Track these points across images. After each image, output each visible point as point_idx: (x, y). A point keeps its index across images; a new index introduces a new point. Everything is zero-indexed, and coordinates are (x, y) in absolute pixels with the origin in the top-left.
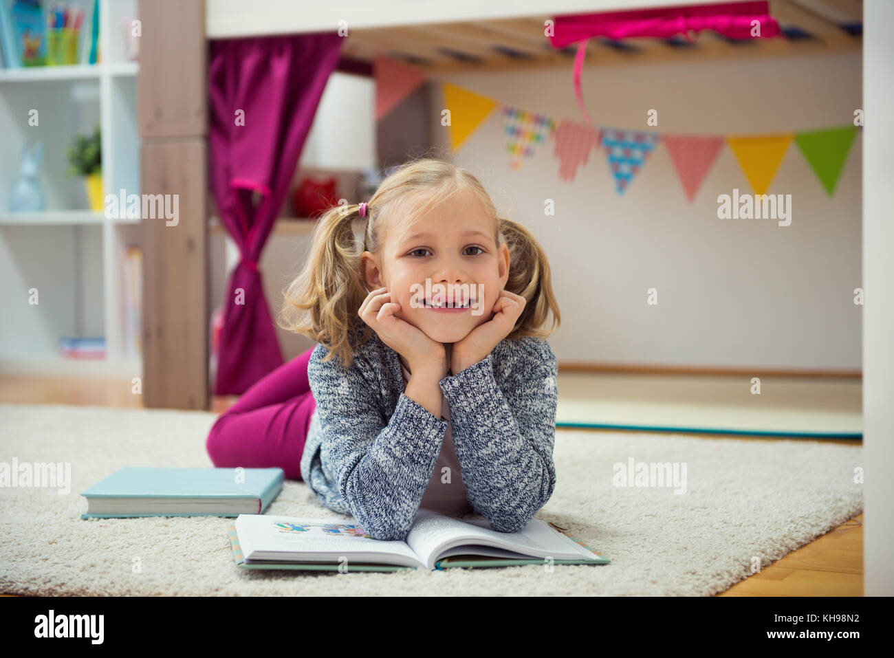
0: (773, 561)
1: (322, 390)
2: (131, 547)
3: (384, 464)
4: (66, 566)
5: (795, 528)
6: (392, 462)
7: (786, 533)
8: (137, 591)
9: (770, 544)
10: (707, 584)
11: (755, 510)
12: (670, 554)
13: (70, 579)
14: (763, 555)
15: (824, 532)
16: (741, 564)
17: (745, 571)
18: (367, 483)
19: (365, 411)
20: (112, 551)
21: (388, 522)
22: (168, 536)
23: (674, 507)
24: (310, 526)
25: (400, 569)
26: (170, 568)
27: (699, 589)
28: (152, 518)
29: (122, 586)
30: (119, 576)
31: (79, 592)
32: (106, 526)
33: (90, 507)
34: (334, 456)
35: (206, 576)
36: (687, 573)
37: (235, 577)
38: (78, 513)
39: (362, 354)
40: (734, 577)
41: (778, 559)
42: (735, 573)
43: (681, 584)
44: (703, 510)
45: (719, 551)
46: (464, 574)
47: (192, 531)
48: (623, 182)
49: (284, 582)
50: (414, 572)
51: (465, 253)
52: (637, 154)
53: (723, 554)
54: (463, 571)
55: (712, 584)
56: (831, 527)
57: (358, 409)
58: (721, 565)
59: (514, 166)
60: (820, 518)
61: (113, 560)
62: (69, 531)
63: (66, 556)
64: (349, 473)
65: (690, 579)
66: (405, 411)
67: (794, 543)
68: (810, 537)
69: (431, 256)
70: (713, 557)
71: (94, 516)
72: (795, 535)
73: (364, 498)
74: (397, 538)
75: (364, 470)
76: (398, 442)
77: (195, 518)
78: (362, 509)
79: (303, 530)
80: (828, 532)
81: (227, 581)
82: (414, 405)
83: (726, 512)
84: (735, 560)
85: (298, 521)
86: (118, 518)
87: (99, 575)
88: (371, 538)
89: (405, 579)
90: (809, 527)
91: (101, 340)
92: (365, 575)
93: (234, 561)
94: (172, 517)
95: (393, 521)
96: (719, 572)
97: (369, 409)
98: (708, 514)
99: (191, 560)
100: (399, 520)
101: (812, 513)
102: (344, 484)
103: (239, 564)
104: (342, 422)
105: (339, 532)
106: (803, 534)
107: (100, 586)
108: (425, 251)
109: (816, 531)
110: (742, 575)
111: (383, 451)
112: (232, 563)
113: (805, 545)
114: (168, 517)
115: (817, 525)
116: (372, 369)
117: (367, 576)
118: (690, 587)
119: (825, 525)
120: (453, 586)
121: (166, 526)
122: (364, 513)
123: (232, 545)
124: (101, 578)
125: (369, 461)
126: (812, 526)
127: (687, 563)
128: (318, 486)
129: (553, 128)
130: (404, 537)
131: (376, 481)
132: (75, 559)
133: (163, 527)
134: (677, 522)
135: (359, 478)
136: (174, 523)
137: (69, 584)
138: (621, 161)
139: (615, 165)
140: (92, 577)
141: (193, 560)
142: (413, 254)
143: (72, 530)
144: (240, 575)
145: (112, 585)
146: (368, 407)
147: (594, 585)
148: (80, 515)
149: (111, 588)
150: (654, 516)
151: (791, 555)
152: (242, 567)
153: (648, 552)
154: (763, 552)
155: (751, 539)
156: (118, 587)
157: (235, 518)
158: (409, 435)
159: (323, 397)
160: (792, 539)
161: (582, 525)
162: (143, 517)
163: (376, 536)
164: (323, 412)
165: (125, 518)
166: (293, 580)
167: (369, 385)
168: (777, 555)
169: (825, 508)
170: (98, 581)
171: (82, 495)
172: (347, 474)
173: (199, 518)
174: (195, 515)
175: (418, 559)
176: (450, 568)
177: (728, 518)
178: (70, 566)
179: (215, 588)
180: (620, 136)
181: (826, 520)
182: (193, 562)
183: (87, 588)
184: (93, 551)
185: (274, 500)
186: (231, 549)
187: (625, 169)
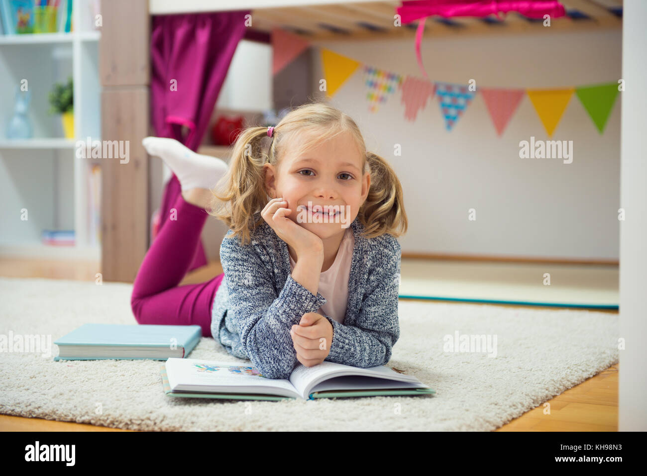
0: (554, 396)
1: (230, 268)
2: (90, 381)
3: (274, 327)
4: (42, 394)
5: (570, 372)
6: (279, 325)
7: (564, 376)
8: (92, 413)
9: (552, 384)
10: (506, 412)
11: (542, 359)
12: (479, 390)
13: (45, 404)
14: (547, 392)
15: (591, 376)
16: (531, 398)
17: (533, 403)
18: (260, 339)
19: (262, 284)
20: (75, 384)
21: (276, 367)
22: (117, 373)
23: (483, 356)
24: (219, 367)
25: (283, 399)
26: (117, 396)
27: (500, 416)
28: (105, 361)
29: (82, 409)
30: (80, 402)
31: (51, 413)
32: (72, 366)
33: (60, 352)
34: (238, 316)
35: (143, 402)
36: (491, 404)
37: (164, 403)
38: (52, 356)
39: (261, 242)
40: (525, 408)
41: (558, 394)
42: (526, 404)
43: (486, 412)
44: (504, 359)
45: (515, 389)
46: (330, 402)
47: (134, 370)
48: (450, 121)
49: (199, 407)
50: (293, 401)
51: (339, 177)
52: (461, 101)
53: (518, 391)
54: (329, 400)
55: (509, 412)
56: (596, 372)
57: (256, 283)
58: (515, 399)
59: (372, 109)
60: (588, 366)
61: (76, 390)
62: (45, 369)
63: (43, 387)
64: (249, 331)
65: (493, 409)
66: (290, 289)
67: (569, 383)
68: (581, 380)
69: (315, 177)
70: (511, 393)
71: (63, 358)
72: (570, 377)
73: (258, 350)
74: (282, 377)
75: (259, 330)
76: (284, 312)
77: (136, 361)
78: (257, 358)
79: (214, 370)
80: (594, 376)
81: (158, 406)
82: (297, 285)
83: (521, 361)
84: (526, 395)
85: (211, 363)
86: (81, 360)
87: (65, 401)
88: (263, 377)
89: (287, 406)
90: (581, 372)
91: (72, 232)
92: (258, 403)
93: (164, 392)
94: (120, 360)
95: (279, 367)
96: (515, 403)
97: (265, 283)
98: (508, 362)
99: (133, 391)
100: (284, 366)
101: (583, 362)
102: (245, 338)
103: (167, 393)
104: (244, 293)
105: (240, 372)
106: (576, 377)
107: (66, 409)
108: (311, 171)
109: (585, 375)
110: (531, 406)
111: (273, 317)
112: (162, 394)
113: (578, 385)
114: (117, 360)
115: (587, 371)
116: (268, 254)
117: (260, 404)
118: (493, 414)
119: (593, 371)
120: (322, 412)
121: (115, 366)
122: (258, 361)
123: (163, 380)
124: (67, 403)
125: (263, 324)
126: (583, 371)
127: (491, 397)
128: (225, 341)
129: (400, 82)
130: (287, 377)
131: (268, 338)
132: (49, 389)
133: (113, 367)
134: (485, 367)
135: (255, 335)
136: (121, 364)
137: (44, 407)
138: (450, 106)
139: (445, 108)
140: (61, 402)
141: (134, 390)
142: (301, 172)
143: (47, 369)
144: (168, 402)
145: (75, 408)
146: (264, 282)
147: (423, 412)
148: (54, 358)
149: (74, 411)
150: (469, 363)
151: (567, 392)
152: (170, 396)
153: (463, 388)
154: (547, 390)
155: (539, 380)
156: (79, 409)
157: (165, 361)
158: (293, 307)
159: (231, 273)
160: (568, 381)
161: (417, 368)
162: (99, 360)
163: (267, 376)
164: (231, 283)
165: (86, 360)
166: (206, 406)
167: (265, 265)
168: (557, 392)
169: (593, 359)
170: (65, 406)
171: (55, 343)
172: (248, 331)
173: (139, 361)
174: (137, 359)
175: (297, 392)
176: (320, 398)
177: (522, 364)
178: (45, 395)
179: (149, 411)
180: (449, 88)
181: (593, 367)
182: (135, 392)
183: (57, 410)
184: (61, 384)
185: (194, 349)
186: (162, 383)
187: (453, 112)
